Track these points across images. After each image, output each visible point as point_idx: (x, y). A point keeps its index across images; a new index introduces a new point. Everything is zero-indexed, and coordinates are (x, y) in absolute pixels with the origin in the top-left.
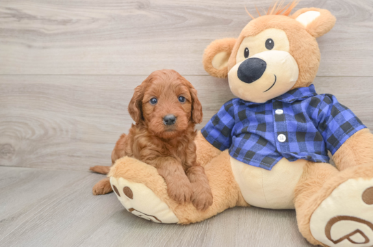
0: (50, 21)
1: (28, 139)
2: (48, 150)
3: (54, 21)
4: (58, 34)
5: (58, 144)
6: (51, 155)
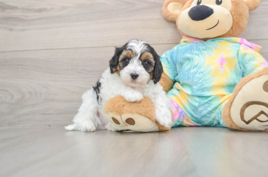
1: (8, 103)
2: (25, 111)
3: (32, 10)
5: (33, 105)
6: (27, 114)
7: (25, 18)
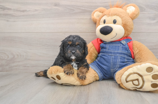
0: (17, 10)
1: (6, 60)
2: (15, 64)
3: (19, 10)
4: (20, 16)
5: (19, 62)
6: (16, 66)
7: (15, 15)
